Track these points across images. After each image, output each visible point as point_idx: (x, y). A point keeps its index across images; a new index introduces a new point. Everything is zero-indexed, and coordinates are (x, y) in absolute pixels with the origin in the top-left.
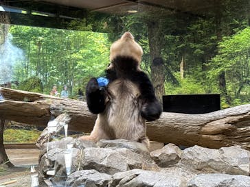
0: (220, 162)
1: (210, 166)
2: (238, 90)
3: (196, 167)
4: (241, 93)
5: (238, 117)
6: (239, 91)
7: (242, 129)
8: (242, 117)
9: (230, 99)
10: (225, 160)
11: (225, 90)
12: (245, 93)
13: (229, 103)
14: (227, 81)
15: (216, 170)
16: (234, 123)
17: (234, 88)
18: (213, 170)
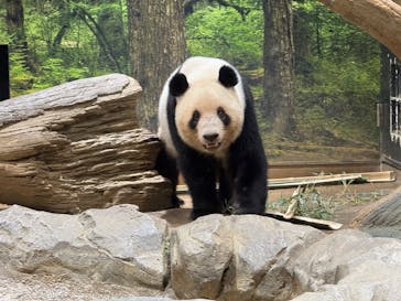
0: (86, 248)
1: (58, 262)
2: (55, 35)
3: (21, 266)
4: (64, 43)
5: (74, 113)
6: (59, 38)
7: (83, 143)
8: (82, 111)
9: (36, 58)
10: (99, 242)
11: (21, 36)
12: (73, 44)
13: (32, 70)
14: (27, 10)
15: (75, 270)
16: (63, 128)
17: (46, 30)
18: (68, 272)
